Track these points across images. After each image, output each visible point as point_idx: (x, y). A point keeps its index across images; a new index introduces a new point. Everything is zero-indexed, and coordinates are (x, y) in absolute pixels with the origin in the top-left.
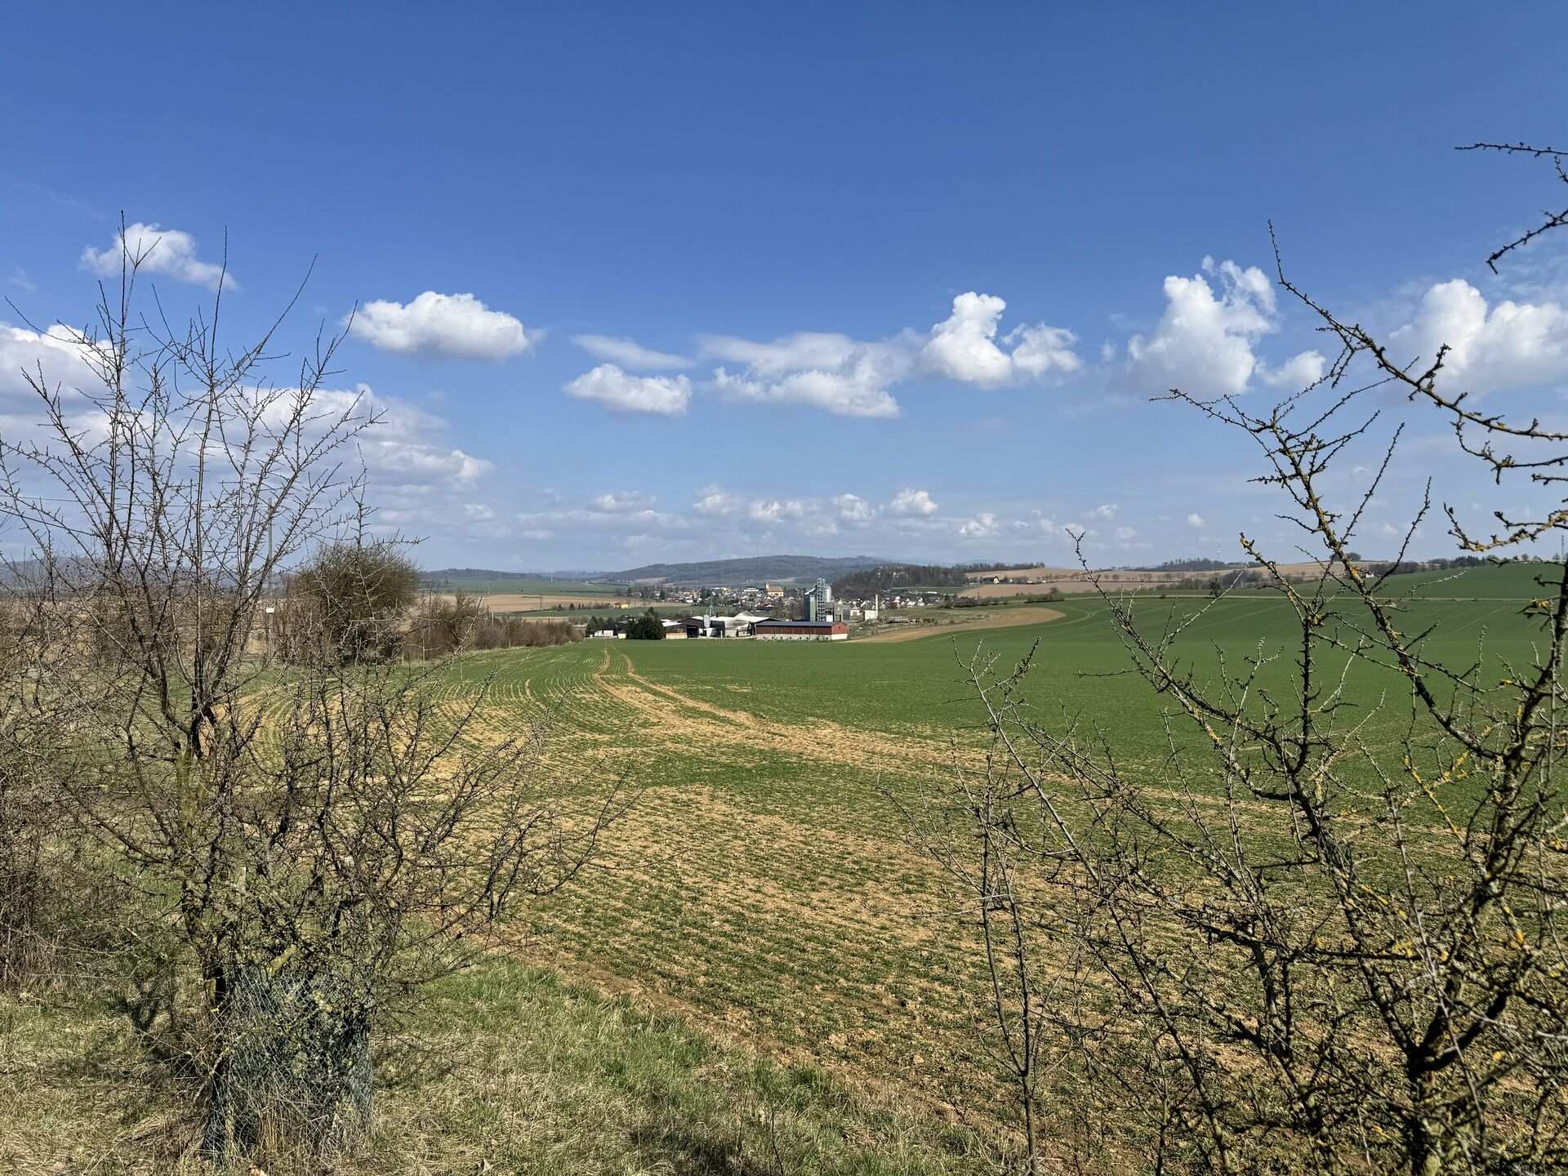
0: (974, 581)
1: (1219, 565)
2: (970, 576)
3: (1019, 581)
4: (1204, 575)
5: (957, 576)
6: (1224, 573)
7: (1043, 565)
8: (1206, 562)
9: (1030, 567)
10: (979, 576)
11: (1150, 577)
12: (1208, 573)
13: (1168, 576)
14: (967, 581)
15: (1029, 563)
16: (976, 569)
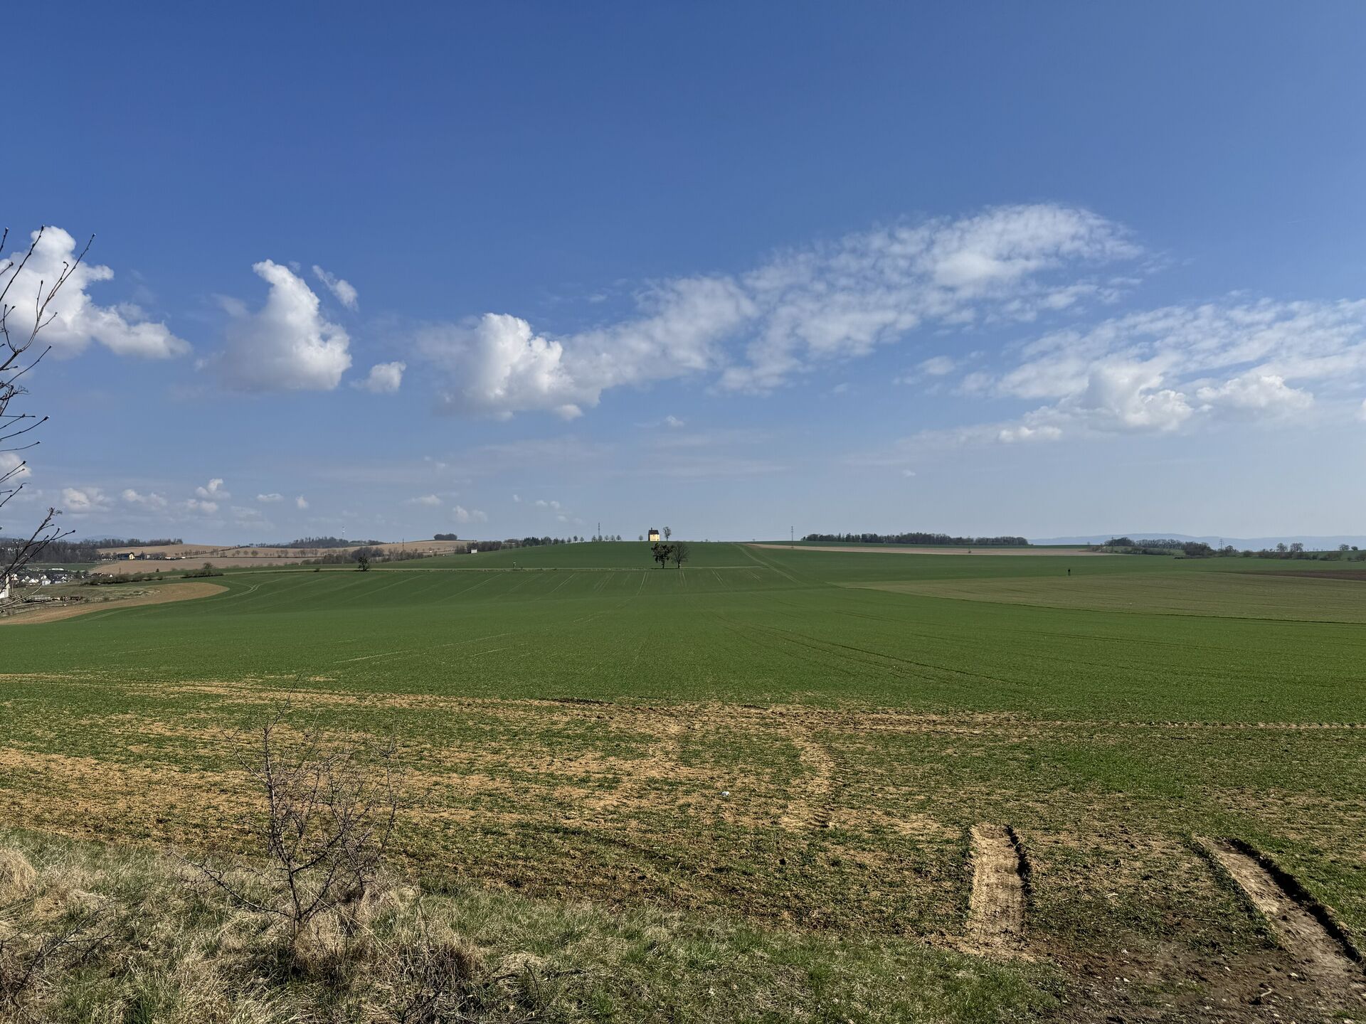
0: (107, 557)
1: (343, 543)
2: (103, 552)
3: (156, 557)
4: (334, 552)
5: (88, 552)
6: (351, 549)
7: (180, 541)
8: (332, 539)
9: (167, 543)
10: (112, 552)
11: (287, 553)
12: (337, 549)
13: (303, 552)
14: (100, 557)
15: (166, 539)
16: (107, 544)
